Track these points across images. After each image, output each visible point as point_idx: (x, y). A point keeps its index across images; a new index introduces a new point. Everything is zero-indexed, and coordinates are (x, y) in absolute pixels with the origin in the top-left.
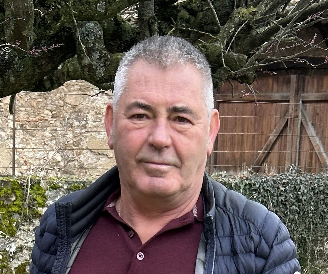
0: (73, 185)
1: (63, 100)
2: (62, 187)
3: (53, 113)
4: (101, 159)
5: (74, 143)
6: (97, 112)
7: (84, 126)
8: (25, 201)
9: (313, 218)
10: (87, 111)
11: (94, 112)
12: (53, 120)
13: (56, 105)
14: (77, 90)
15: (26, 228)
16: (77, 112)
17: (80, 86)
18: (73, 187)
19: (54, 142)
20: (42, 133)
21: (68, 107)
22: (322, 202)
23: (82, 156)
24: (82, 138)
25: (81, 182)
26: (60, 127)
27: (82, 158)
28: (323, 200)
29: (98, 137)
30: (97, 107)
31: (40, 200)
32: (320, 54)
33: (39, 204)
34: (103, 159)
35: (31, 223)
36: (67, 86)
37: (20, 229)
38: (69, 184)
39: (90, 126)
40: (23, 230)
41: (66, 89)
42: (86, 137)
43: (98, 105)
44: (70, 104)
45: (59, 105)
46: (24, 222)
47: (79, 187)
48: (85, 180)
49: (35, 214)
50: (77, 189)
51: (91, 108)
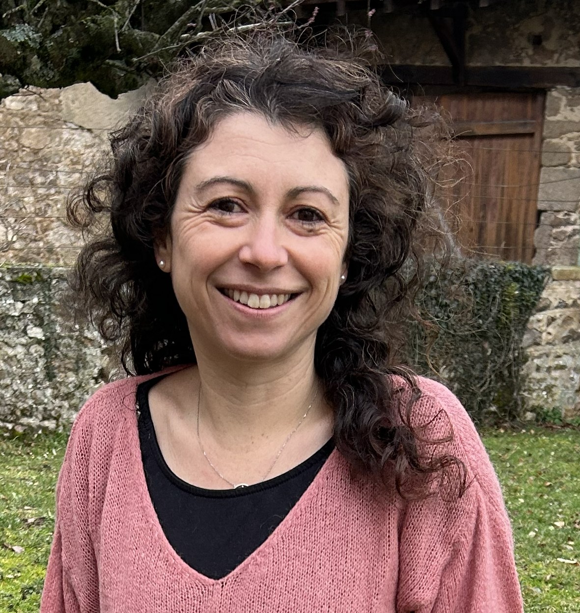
0: (20, 275)
1: (17, 141)
3: (1, 162)
5: (37, 211)
6: (75, 160)
7: (53, 183)
9: (420, 328)
10: (57, 159)
11: (68, 159)
13: (6, 150)
14: (39, 124)
16: (40, 160)
17: (45, 117)
18: (21, 277)
21: (24, 153)
22: (434, 302)
23: (51, 233)
24: (50, 202)
25: (34, 270)
26: (12, 186)
27: (51, 236)
28: (436, 299)
30: (74, 153)
32: (433, 61)
36: (22, 117)
38: (14, 274)
39: (62, 183)
41: (21, 123)
42: (56, 202)
43: (75, 149)
44: (29, 147)
45: (11, 148)
47: (31, 279)
48: (40, 267)
50: (27, 281)
51: (64, 153)
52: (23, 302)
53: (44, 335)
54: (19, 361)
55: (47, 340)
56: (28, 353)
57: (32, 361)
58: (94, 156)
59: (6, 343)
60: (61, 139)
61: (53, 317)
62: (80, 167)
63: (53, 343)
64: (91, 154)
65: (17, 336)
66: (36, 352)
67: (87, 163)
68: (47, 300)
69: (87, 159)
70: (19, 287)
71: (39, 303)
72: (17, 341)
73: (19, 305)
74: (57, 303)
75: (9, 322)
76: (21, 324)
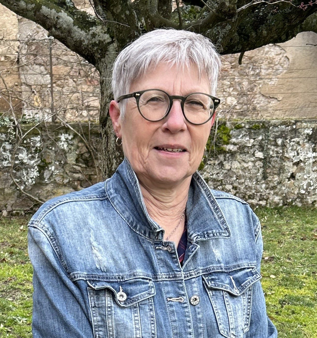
0: (254, 125)
2: (244, 127)
3: (232, 64)
4: (271, 102)
6: (270, 62)
7: (258, 74)
8: (213, 140)
10: (261, 62)
11: (267, 62)
12: (232, 70)
13: (236, 57)
15: (212, 162)
16: (252, 62)
19: (232, 89)
20: (222, 82)
21: (245, 59)
23: (255, 100)
24: (256, 84)
25: (261, 122)
26: (238, 76)
29: (270, 83)
30: (270, 58)
31: (225, 138)
33: (224, 142)
34: (273, 102)
35: (217, 158)
37: (207, 164)
38: (250, 124)
39: (263, 74)
40: (210, 165)
42: (259, 84)
43: (271, 56)
44: (247, 56)
46: (211, 157)
47: (259, 126)
48: (264, 120)
49: (221, 151)
50: (257, 128)
51: (265, 59)
52: (254, 139)
53: (264, 156)
54: (249, 170)
55: (265, 158)
56: (254, 166)
57: (256, 170)
58: (280, 59)
59: (244, 161)
60: (264, 51)
61: (269, 146)
62: (272, 65)
63: (268, 160)
64: (279, 58)
65: (250, 157)
66: (259, 165)
67: (276, 63)
68: (267, 138)
69: (277, 61)
70: (252, 131)
71: (262, 140)
72: (249, 159)
73: (252, 141)
74: (272, 139)
75: (246, 150)
76: (252, 151)
